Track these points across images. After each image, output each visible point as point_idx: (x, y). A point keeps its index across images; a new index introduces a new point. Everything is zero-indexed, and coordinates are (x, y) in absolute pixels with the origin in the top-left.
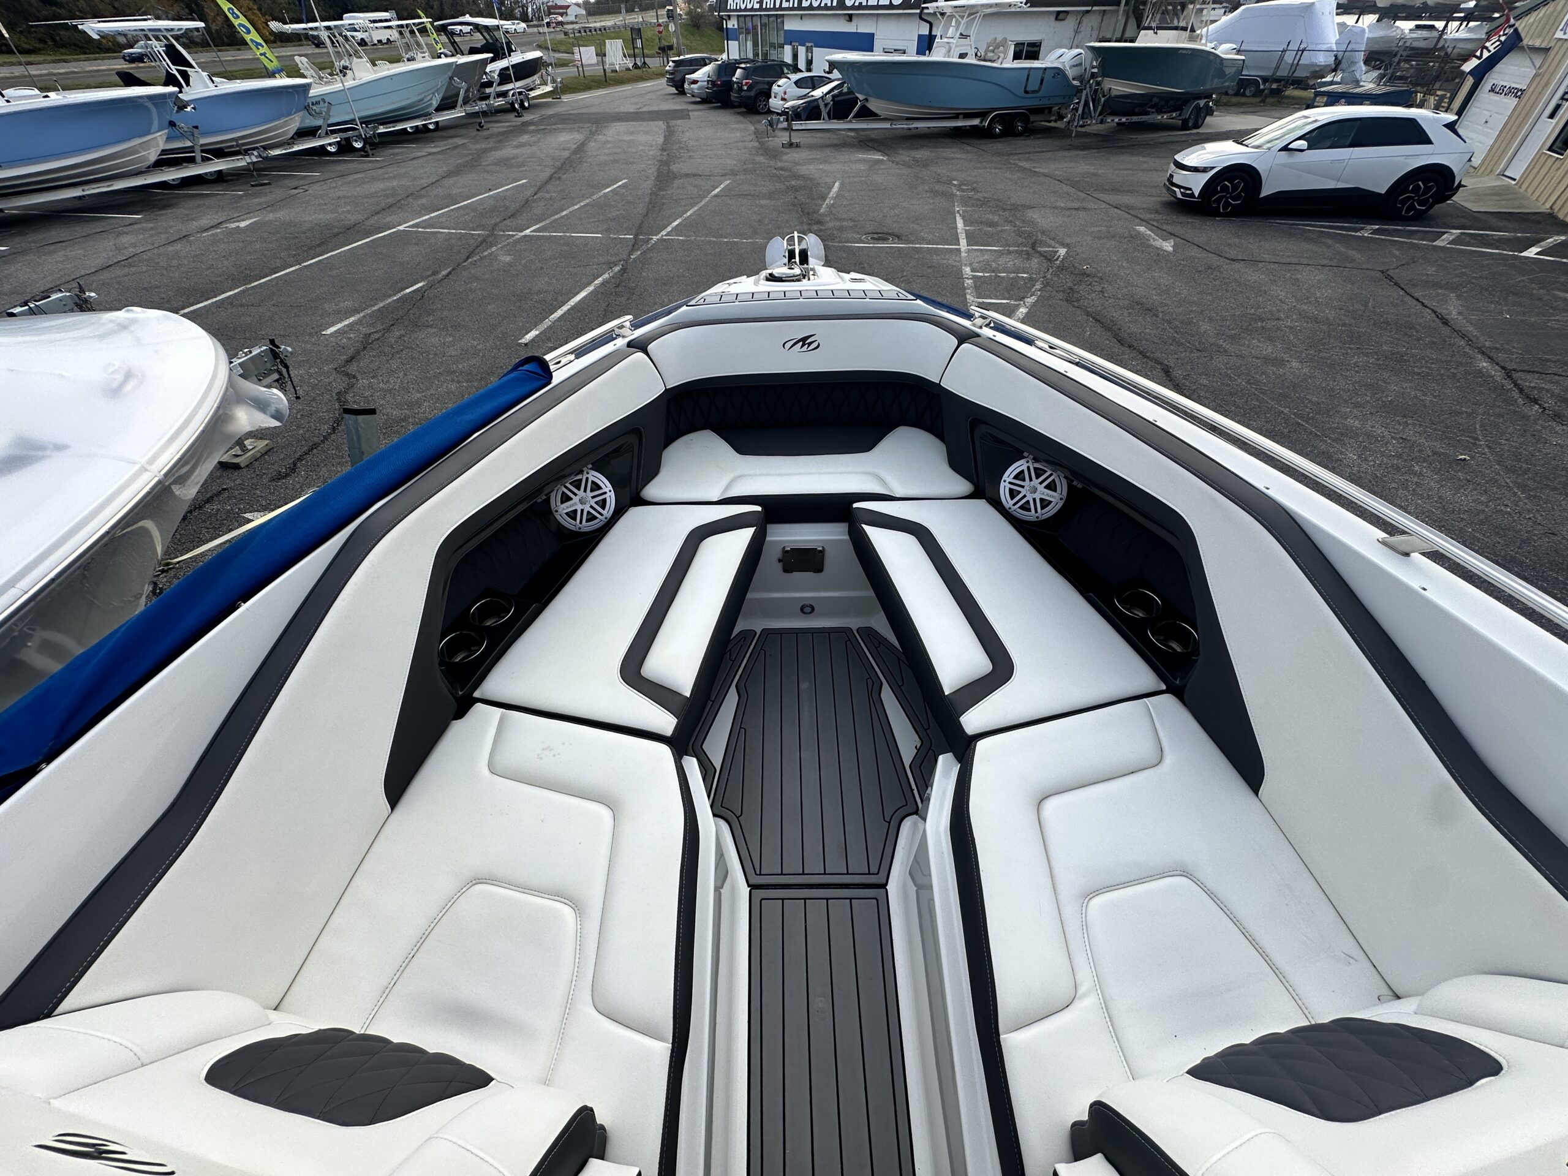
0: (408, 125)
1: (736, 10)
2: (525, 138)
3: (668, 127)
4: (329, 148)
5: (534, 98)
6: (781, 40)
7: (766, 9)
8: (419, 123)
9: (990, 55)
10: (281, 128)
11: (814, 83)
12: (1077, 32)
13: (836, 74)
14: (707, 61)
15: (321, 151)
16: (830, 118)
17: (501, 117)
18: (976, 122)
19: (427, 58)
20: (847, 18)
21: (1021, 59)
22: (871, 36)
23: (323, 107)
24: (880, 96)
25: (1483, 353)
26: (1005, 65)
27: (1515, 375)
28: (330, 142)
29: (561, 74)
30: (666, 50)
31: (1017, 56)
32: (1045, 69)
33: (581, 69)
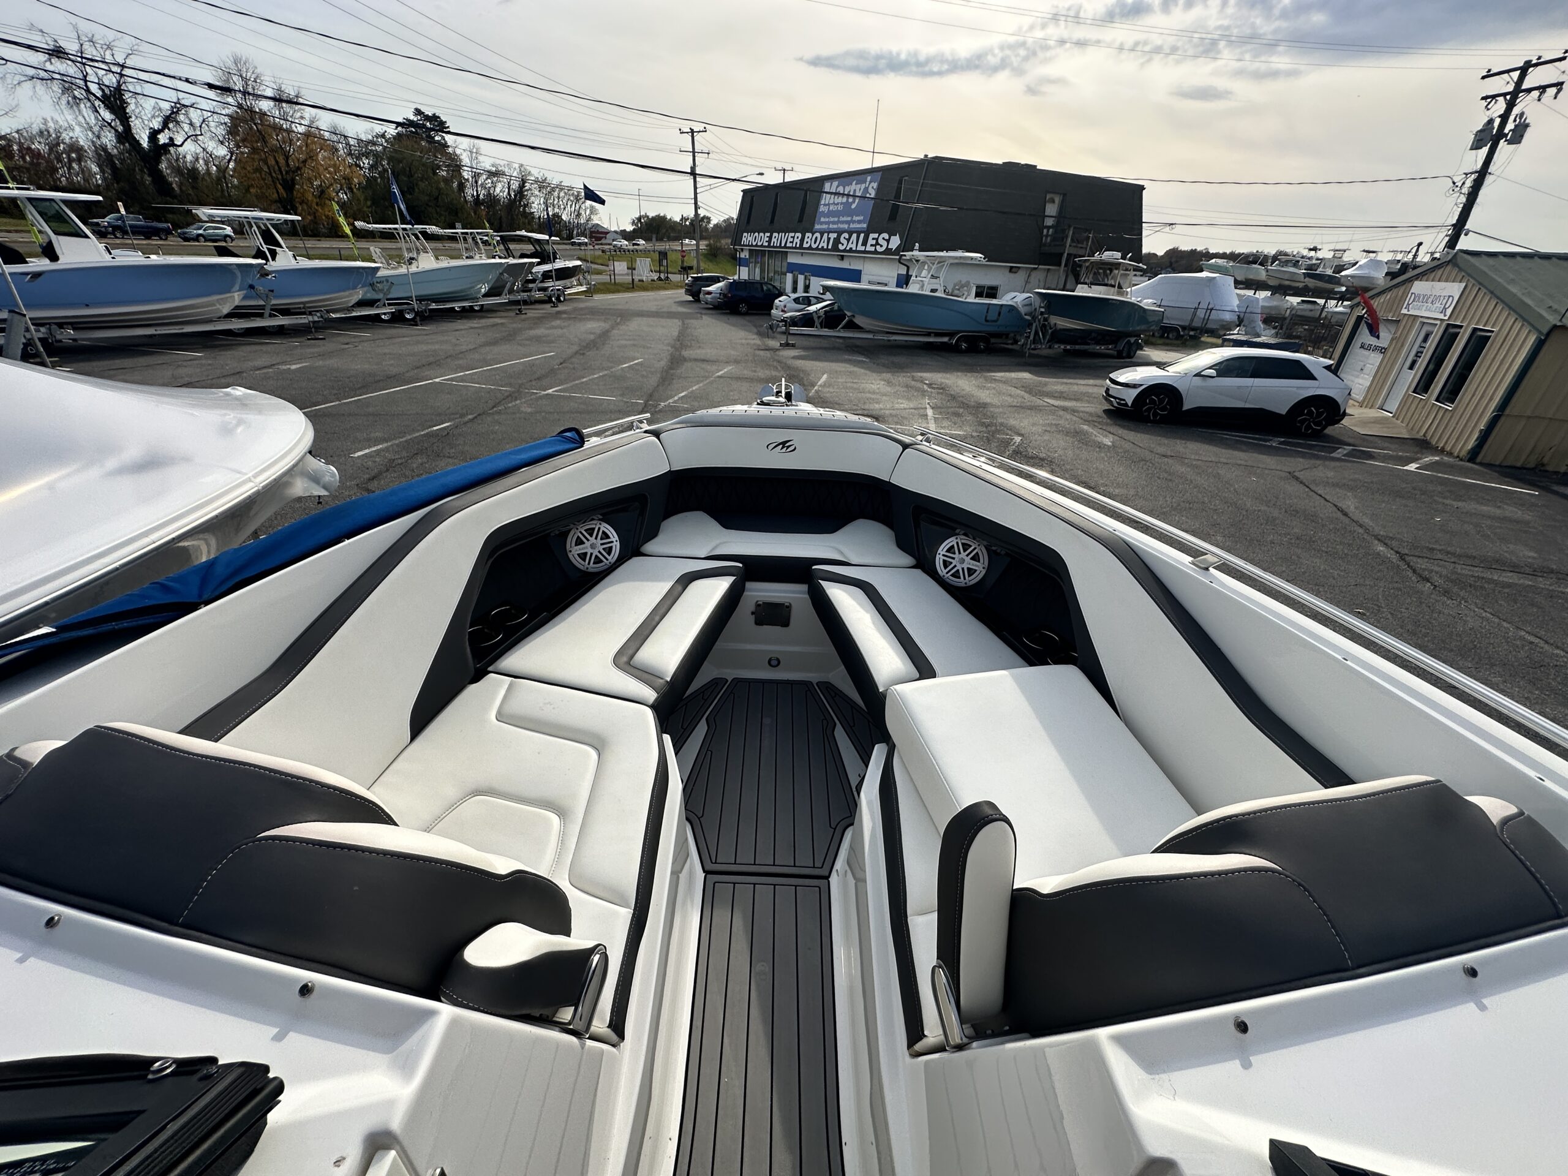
0: (457, 306)
1: (749, 246)
2: (558, 322)
3: (683, 323)
4: (383, 317)
5: (569, 294)
6: (784, 270)
7: (773, 247)
8: (466, 304)
9: (956, 292)
10: (345, 298)
11: (808, 301)
12: (1027, 282)
13: (828, 295)
14: (721, 279)
15: (376, 318)
16: (822, 328)
17: (538, 306)
18: (946, 339)
19: (484, 258)
20: (840, 257)
21: (982, 297)
22: (860, 271)
23: (385, 286)
24: (864, 314)
25: (1379, 540)
26: (967, 300)
27: (1407, 558)
28: (385, 312)
29: (595, 279)
30: (686, 270)
31: (978, 295)
32: (1002, 305)
33: (613, 277)
